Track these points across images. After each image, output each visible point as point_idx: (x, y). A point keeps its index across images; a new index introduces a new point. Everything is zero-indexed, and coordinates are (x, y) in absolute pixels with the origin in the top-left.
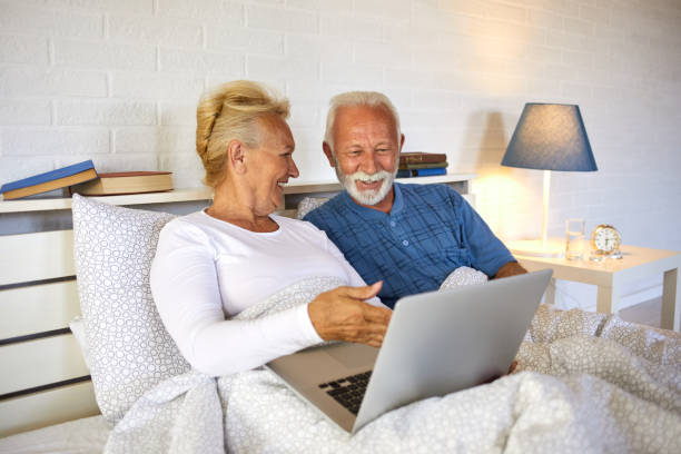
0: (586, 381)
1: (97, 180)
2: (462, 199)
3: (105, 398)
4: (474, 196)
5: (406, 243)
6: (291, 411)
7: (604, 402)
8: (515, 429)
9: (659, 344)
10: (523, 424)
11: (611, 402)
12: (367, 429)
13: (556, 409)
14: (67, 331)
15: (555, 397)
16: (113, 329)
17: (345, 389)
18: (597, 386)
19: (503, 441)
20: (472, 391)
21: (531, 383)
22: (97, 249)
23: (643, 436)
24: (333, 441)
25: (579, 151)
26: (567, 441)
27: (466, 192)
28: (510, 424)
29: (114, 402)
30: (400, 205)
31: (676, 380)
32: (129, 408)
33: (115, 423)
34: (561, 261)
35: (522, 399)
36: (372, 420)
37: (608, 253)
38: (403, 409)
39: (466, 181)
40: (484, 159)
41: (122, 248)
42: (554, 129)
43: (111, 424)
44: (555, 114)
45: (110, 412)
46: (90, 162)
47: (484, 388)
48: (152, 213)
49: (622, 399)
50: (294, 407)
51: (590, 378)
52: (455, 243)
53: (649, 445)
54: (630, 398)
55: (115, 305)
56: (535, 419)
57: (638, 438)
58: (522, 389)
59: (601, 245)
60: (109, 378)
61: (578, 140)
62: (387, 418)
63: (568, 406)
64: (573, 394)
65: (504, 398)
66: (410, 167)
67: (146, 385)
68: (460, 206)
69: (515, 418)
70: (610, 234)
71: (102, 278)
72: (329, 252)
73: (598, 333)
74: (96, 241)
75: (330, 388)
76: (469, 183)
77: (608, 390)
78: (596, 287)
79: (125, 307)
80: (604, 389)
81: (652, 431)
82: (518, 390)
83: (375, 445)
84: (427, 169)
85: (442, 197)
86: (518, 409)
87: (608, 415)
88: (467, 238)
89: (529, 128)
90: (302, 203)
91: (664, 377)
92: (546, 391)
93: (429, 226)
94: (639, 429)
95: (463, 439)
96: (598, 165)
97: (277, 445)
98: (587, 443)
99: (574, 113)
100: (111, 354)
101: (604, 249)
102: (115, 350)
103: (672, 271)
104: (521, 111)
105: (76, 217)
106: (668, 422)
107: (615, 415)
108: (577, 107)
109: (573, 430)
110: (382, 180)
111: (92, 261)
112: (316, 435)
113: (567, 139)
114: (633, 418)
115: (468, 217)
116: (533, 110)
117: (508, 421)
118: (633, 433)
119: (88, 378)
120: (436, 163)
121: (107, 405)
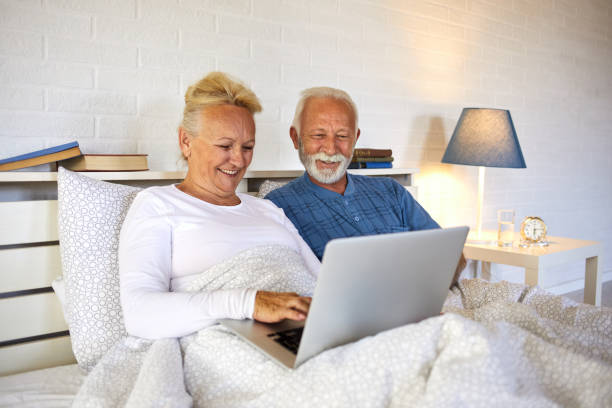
0: (504, 327)
1: (81, 157)
2: (404, 190)
3: (80, 347)
4: (416, 188)
5: (357, 219)
6: (242, 353)
7: (519, 345)
8: (438, 362)
9: (573, 309)
10: (445, 357)
11: (525, 345)
12: (307, 364)
13: (474, 344)
14: (50, 290)
15: (474, 334)
16: (90, 286)
17: (290, 338)
18: (514, 331)
19: (426, 371)
20: (400, 329)
21: (453, 322)
22: (78, 215)
23: (552, 373)
24: (278, 377)
25: (509, 149)
26: (483, 370)
27: (410, 185)
28: (433, 357)
29: (88, 351)
30: (352, 189)
31: (580, 339)
32: (100, 357)
33: (88, 370)
34: (494, 247)
35: (445, 336)
36: (312, 357)
37: (535, 241)
38: (340, 348)
39: (409, 175)
40: (427, 158)
41: (100, 215)
42: (488, 131)
43: (85, 371)
44: (488, 117)
45: (84, 360)
46: (76, 143)
47: (412, 327)
48: (128, 187)
49: (535, 342)
50: (245, 349)
51: (507, 324)
52: (398, 222)
53: (557, 380)
54: (542, 342)
55: (93, 265)
56: (456, 352)
57: (547, 374)
58: (445, 328)
59: (529, 233)
60: (84, 329)
61: (509, 140)
62: (325, 355)
63: (484, 341)
64: (491, 332)
65: (428, 335)
66: (360, 160)
67: (117, 336)
68: (402, 195)
69: (438, 352)
70: (538, 225)
71: (81, 241)
72: (284, 227)
73: (521, 300)
74: (77, 208)
75: (277, 337)
76: (412, 176)
77: (523, 336)
78: (524, 269)
79: (101, 267)
80: (519, 335)
81: (560, 369)
82: (441, 329)
83: (313, 376)
84: (374, 163)
85: (387, 187)
86: (440, 345)
87: (523, 355)
88: (408, 220)
89: (467, 129)
90: (263, 185)
91: (569, 335)
92: (466, 329)
93: (376, 208)
94: (549, 368)
95: (391, 369)
96: (527, 163)
97: (229, 382)
98: (500, 372)
99: (505, 117)
100: (87, 308)
101: (533, 238)
102: (90, 304)
103: (593, 258)
104: (459, 116)
105: (61, 187)
106: (575, 362)
107: (528, 357)
108: (508, 112)
109: (488, 360)
110: (339, 163)
111: (73, 226)
112: (262, 372)
113: (499, 139)
114: (544, 358)
115: (409, 204)
116: (470, 114)
117: (431, 354)
118: (544, 370)
119: (66, 333)
120: (383, 158)
121: (81, 353)
